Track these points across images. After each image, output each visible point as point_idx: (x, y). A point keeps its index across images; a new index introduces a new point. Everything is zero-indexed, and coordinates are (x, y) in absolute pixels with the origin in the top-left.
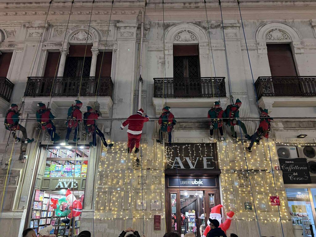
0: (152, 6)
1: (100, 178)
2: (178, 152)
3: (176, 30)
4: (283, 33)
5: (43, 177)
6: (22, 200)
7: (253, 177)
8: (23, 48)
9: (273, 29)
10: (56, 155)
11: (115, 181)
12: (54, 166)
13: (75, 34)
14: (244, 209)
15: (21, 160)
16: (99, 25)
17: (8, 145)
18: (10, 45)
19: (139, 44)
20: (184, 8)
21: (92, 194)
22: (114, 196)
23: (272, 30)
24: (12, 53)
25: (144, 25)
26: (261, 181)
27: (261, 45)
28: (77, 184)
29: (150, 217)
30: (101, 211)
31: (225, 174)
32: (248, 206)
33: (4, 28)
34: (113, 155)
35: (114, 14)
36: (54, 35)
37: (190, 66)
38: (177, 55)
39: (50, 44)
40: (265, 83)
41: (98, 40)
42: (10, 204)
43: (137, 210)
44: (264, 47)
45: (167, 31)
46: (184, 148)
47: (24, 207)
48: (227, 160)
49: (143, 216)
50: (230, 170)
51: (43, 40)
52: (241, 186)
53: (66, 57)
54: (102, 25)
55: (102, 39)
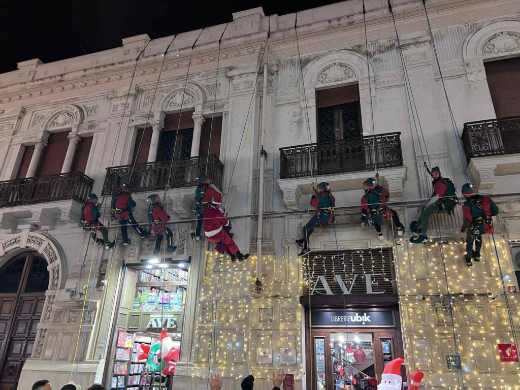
0: (278, 35)
1: (202, 312)
2: (324, 266)
3: (321, 66)
4: (516, 38)
5: (130, 311)
6: (98, 345)
7: (462, 308)
8: (105, 128)
9: (496, 34)
11: (224, 316)
13: (172, 98)
14: (447, 368)
15: (98, 287)
16: (205, 79)
17: (84, 267)
18: (91, 127)
19: (262, 97)
21: (191, 337)
22: (222, 341)
23: (495, 36)
24: (93, 137)
25: (268, 67)
26: (478, 315)
27: (474, 66)
28: (175, 322)
30: (203, 365)
31: (409, 303)
32: (453, 363)
33: (84, 104)
34: (221, 275)
35: (224, 59)
36: (144, 103)
37: (345, 121)
38: (323, 106)
39: (139, 117)
40: (478, 134)
41: (201, 101)
42: (84, 351)
43: (257, 364)
44: (479, 69)
45: (305, 70)
46: (334, 259)
47: (101, 356)
48: (412, 278)
49: (267, 374)
50: (416, 295)
51: (130, 113)
52: (439, 324)
53: (160, 132)
54: (209, 77)
55: (208, 99)
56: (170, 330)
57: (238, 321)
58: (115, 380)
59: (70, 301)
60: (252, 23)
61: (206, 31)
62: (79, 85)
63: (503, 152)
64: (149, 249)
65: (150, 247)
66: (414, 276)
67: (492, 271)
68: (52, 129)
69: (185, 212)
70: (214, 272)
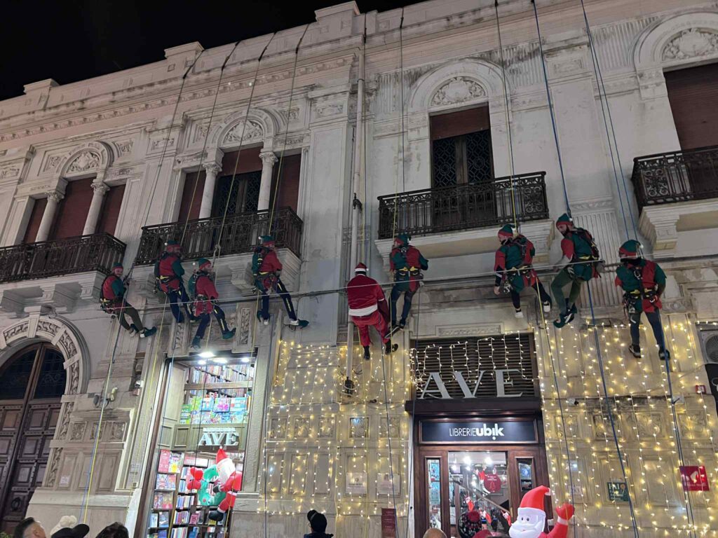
0: (378, 40)
1: (272, 424)
2: (439, 359)
3: (436, 81)
4: (710, 37)
5: (176, 423)
6: (132, 470)
7: (630, 417)
8: (142, 172)
9: (681, 32)
11: (302, 429)
12: (199, 402)
13: (232, 129)
14: (608, 500)
15: (132, 391)
17: (113, 363)
18: (123, 171)
19: (355, 126)
20: (448, 28)
21: (257, 458)
22: (299, 463)
23: (680, 35)
24: (125, 185)
25: (364, 83)
26: (652, 426)
27: (650, 78)
28: (237, 438)
29: (375, 512)
30: (273, 497)
31: (557, 409)
32: (617, 492)
33: (113, 140)
34: (298, 372)
35: (303, 74)
36: (194, 138)
37: (471, 158)
38: (440, 138)
39: (188, 156)
40: (654, 173)
41: (272, 134)
42: (112, 479)
43: (346, 496)
44: (658, 81)
45: (414, 88)
46: (453, 349)
47: (135, 484)
48: (561, 375)
49: (360, 509)
50: (566, 399)
51: (175, 151)
52: (598, 438)
53: (217, 177)
54: (282, 100)
55: (282, 131)
56: (231, 449)
57: (321, 436)
58: (155, 517)
59: (95, 410)
60: (342, 23)
61: (280, 36)
62: (105, 114)
63: (688, 197)
66: (563, 372)
67: (673, 364)
68: (71, 174)
69: (248, 286)
70: (288, 368)
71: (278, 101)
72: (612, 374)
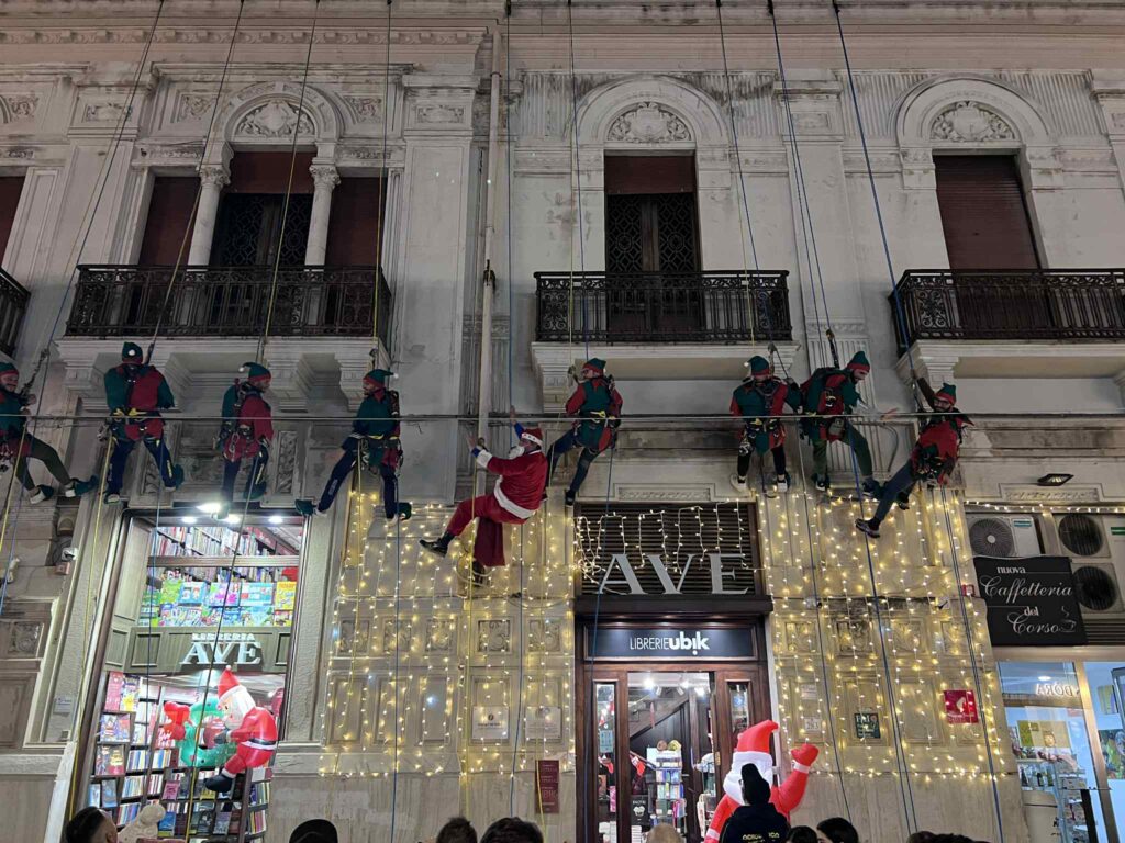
0: (530, 14)
1: (343, 629)
2: (622, 534)
3: (617, 103)
4: (990, 117)
5: (135, 625)
6: (58, 708)
8: (63, 160)
9: (955, 104)
10: (183, 545)
11: (397, 639)
12: (176, 588)
13: (253, 112)
14: (854, 738)
15: (54, 565)
16: (340, 81)
18: (17, 151)
19: (486, 149)
20: (645, 21)
21: (314, 685)
22: (392, 692)
23: (954, 107)
24: (23, 178)
25: (501, 81)
26: (911, 638)
27: (916, 160)
28: (258, 652)
29: (522, 767)
30: (346, 748)
31: (789, 613)
32: (866, 727)
34: (389, 545)
35: (393, 41)
36: (174, 114)
37: (664, 231)
38: (619, 193)
39: (162, 145)
40: (929, 294)
41: (334, 134)
43: (474, 743)
44: (925, 167)
45: (581, 106)
46: (643, 520)
47: (65, 734)
48: (794, 564)
49: (497, 762)
50: (803, 599)
51: (136, 131)
52: (844, 654)
54: (350, 79)
55: (350, 133)
56: (244, 670)
57: (432, 649)
58: (96, 790)
63: (958, 335)
64: (197, 478)
65: (198, 473)
66: (798, 560)
67: (936, 556)
69: (297, 394)
70: (370, 539)
71: (342, 79)
72: (861, 567)
